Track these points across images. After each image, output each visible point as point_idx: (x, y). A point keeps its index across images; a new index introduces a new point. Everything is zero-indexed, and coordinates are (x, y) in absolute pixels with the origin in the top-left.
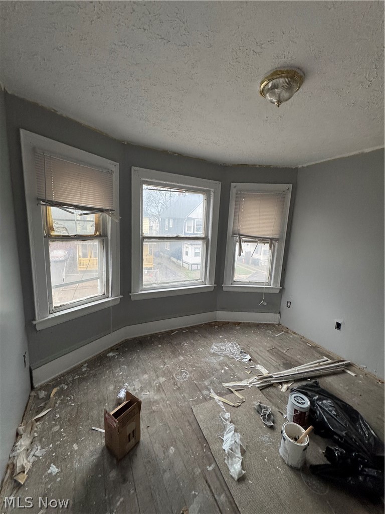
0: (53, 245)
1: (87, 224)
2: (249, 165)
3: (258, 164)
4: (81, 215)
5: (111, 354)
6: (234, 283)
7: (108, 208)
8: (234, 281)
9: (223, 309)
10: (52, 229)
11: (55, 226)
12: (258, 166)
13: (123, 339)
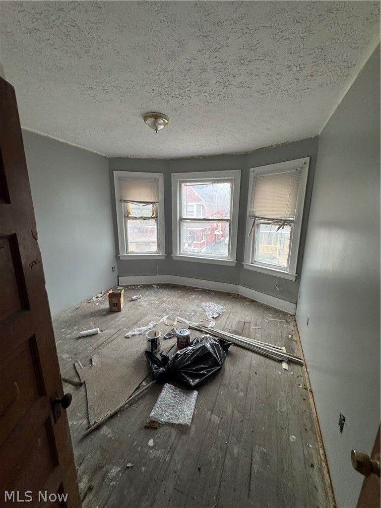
0: (129, 222)
1: (148, 210)
2: (266, 148)
3: (275, 144)
4: (143, 206)
5: (155, 286)
6: (255, 263)
7: (155, 201)
8: (255, 261)
9: (245, 285)
10: (130, 213)
11: (131, 212)
12: (274, 146)
13: (168, 283)
